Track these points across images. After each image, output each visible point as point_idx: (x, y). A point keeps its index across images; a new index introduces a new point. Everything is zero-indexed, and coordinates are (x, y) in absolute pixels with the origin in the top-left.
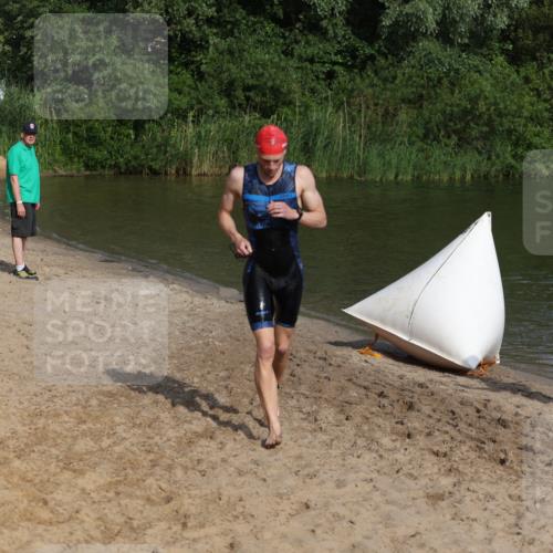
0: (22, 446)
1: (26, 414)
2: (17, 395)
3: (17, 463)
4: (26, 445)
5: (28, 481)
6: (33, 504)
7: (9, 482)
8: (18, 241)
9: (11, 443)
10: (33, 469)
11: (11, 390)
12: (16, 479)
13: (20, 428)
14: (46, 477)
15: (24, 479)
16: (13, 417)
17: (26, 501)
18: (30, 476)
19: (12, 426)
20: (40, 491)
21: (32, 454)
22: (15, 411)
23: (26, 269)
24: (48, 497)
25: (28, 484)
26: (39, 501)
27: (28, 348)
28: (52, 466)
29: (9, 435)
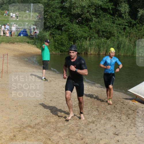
0: (44, 125)
1: (45, 116)
2: (42, 111)
3: (42, 129)
4: (45, 124)
6: (47, 140)
7: (40, 134)
9: (41, 124)
10: (47, 131)
11: (41, 110)
12: (42, 133)
13: (43, 120)
14: (50, 133)
15: (44, 133)
16: (42, 117)
17: (45, 139)
18: (46, 132)
19: (41, 119)
20: (49, 136)
21: (47, 127)
22: (42, 115)
23: (45, 78)
24: (51, 138)
25: (45, 135)
26: (48, 139)
27: (45, 99)
28: (52, 130)
29: (40, 122)
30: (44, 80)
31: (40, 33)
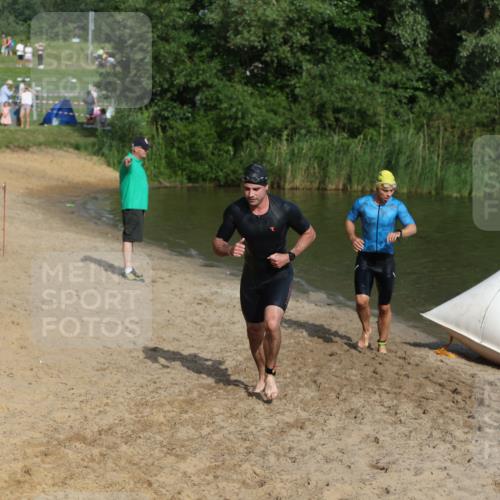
0: (130, 433)
1: (133, 403)
2: (124, 386)
3: (124, 448)
4: (133, 431)
5: (134, 464)
6: (138, 485)
7: (117, 465)
8: (128, 245)
9: (120, 430)
10: (138, 453)
11: (119, 382)
12: (123, 463)
13: (127, 415)
14: (150, 461)
15: (130, 462)
16: (120, 405)
17: (132, 483)
18: (136, 459)
19: (121, 414)
20: (145, 474)
21: (139, 441)
22: (123, 400)
23: (133, 272)
24: (152, 480)
25: (135, 467)
26: (144, 482)
28: (157, 451)
29: (117, 422)
30: (132, 277)
31: (119, 115)
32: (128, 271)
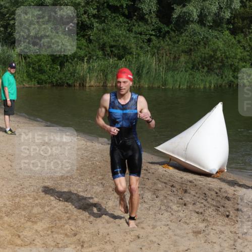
0: (9, 211)
1: (10, 196)
2: (6, 187)
3: (6, 218)
4: (11, 210)
5: (11, 227)
6: (13, 237)
7: (3, 227)
8: (7, 117)
9: (4, 209)
10: (13, 221)
11: (3, 185)
12: (6, 226)
13: (7, 202)
14: (19, 225)
15: (9, 226)
16: (5, 198)
17: (10, 236)
18: (12, 224)
19: (4, 202)
20: (17, 231)
21: (13, 215)
22: (5, 194)
23: (10, 130)
24: (21, 234)
26: (16, 236)
27: (11, 166)
28: (22, 220)
29: (2, 206)
30: (10, 132)
32: (8, 129)
